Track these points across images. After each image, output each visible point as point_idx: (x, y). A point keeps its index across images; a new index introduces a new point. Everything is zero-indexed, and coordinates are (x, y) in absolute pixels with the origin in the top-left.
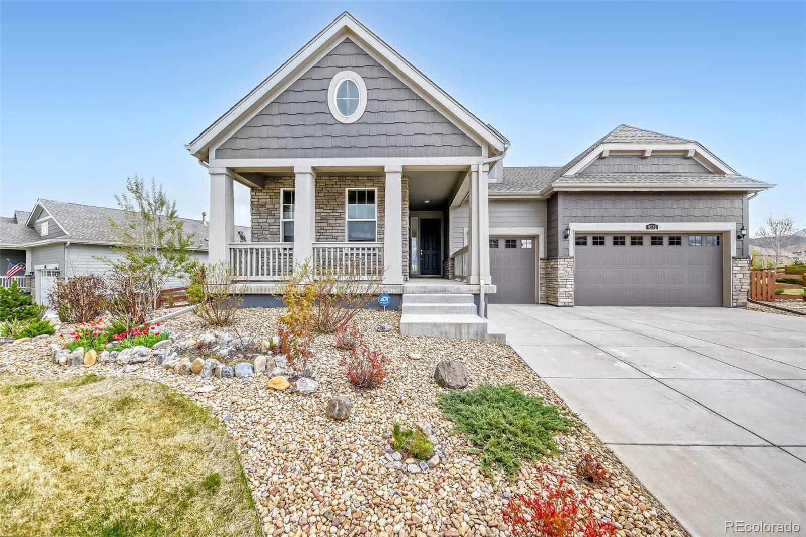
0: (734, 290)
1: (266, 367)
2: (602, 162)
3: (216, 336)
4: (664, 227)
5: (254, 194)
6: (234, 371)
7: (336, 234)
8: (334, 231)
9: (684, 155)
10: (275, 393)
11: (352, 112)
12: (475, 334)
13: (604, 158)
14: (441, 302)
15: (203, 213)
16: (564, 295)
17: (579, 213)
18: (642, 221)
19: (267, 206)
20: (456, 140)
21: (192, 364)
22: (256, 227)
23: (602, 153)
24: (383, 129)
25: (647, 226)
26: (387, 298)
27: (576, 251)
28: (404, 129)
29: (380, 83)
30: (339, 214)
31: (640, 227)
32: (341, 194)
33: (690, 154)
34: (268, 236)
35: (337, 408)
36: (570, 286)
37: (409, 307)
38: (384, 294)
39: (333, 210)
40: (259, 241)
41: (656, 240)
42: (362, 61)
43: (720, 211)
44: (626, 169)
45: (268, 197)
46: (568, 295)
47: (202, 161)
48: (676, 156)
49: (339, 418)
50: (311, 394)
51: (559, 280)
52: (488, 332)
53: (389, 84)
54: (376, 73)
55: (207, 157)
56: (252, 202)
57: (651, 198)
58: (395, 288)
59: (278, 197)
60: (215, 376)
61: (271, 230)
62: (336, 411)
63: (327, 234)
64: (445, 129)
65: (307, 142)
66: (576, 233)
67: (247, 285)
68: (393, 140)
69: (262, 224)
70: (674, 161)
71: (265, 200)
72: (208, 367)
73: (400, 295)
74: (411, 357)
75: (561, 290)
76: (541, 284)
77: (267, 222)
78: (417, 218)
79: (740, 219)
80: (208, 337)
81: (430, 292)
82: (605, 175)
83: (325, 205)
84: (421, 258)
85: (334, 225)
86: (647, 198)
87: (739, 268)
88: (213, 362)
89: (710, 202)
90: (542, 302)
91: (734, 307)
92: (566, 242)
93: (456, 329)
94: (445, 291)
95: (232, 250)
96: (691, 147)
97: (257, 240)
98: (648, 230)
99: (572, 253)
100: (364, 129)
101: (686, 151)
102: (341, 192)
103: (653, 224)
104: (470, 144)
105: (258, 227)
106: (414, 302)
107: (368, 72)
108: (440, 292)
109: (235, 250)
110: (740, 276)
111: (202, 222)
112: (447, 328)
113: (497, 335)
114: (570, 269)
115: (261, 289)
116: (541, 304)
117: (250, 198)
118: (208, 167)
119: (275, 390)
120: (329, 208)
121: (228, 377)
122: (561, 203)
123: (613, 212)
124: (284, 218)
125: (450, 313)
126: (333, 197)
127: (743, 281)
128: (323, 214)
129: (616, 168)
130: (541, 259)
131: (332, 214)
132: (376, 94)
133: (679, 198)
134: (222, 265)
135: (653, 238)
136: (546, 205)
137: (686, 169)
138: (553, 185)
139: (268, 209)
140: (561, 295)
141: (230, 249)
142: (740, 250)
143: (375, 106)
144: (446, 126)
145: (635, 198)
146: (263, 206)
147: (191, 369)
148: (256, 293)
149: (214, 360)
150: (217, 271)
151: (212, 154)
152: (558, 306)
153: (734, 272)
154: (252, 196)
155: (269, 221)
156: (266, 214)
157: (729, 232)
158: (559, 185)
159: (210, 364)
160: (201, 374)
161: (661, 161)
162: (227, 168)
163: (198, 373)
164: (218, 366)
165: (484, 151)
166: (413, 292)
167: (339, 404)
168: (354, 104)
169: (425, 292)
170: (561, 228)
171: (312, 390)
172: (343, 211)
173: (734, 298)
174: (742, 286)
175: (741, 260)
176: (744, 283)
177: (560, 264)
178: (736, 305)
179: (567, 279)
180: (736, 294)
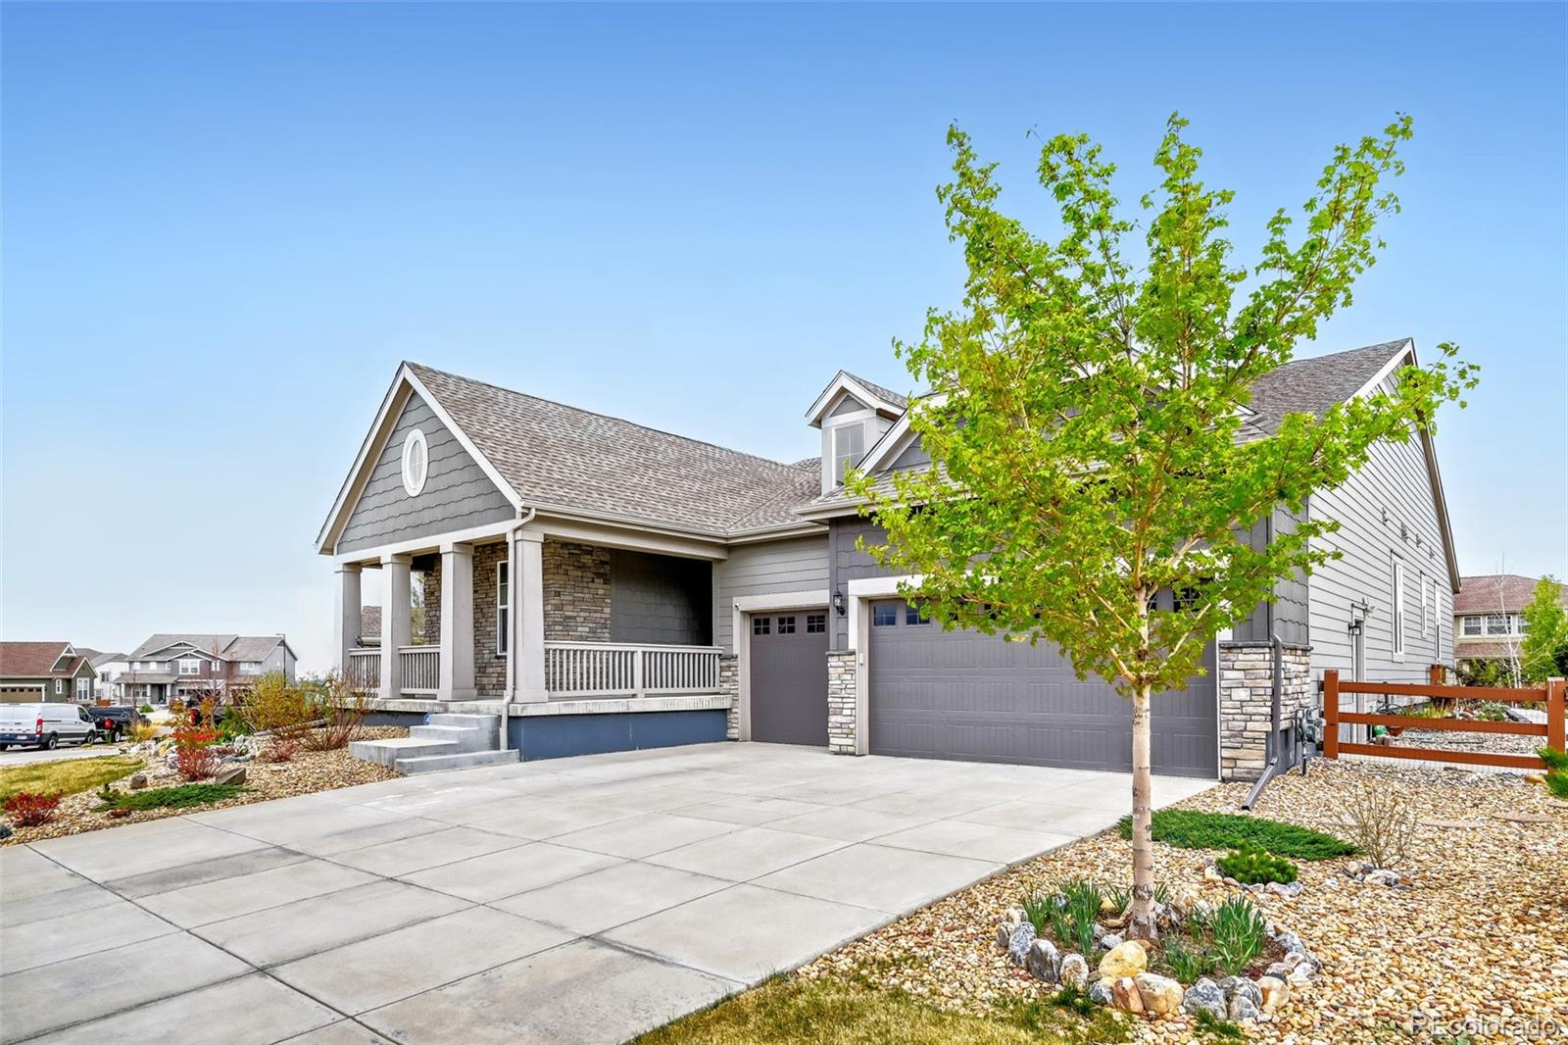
0: (1226, 733)
16: (839, 731)
17: (868, 557)
32: (493, 570)
36: (848, 712)
39: (486, 594)
42: (425, 413)
46: (847, 731)
51: (831, 699)
66: (861, 600)
75: (833, 719)
87: (1241, 674)
91: (1225, 779)
92: (842, 622)
99: (853, 642)
100: (427, 501)
107: (429, 426)
110: (1243, 694)
114: (849, 677)
122: (833, 543)
127: (1250, 710)
132: (434, 453)
140: (833, 731)
141: (352, 656)
142: (1242, 626)
143: (435, 469)
152: (831, 753)
153: (1224, 684)
173: (1224, 756)
174: (1248, 724)
175: (1245, 650)
176: (1254, 715)
177: (831, 667)
178: (1230, 776)
179: (842, 698)
180: (1229, 744)
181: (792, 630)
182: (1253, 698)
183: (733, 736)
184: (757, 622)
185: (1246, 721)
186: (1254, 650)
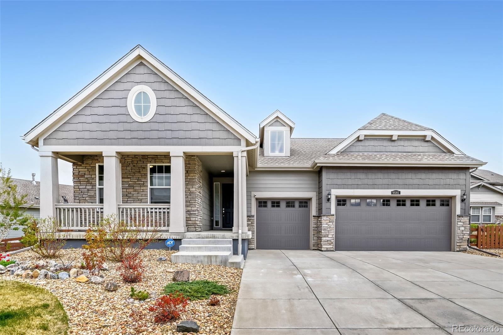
0: (458, 239)
1: (77, 275)
2: (359, 143)
3: (47, 262)
4: (404, 192)
5: (75, 167)
6: (58, 276)
7: (141, 198)
8: (139, 195)
9: (423, 139)
10: (80, 283)
11: (145, 114)
12: (220, 262)
13: (361, 141)
14: (208, 244)
15: (33, 174)
16: (327, 243)
17: (339, 182)
18: (388, 189)
19: (86, 176)
20: (223, 135)
21: (33, 273)
22: (77, 192)
23: (359, 137)
24: (168, 126)
25: (392, 192)
26: (172, 242)
27: (336, 210)
28: (184, 126)
29: (167, 94)
30: (143, 183)
31: (387, 193)
32: (144, 168)
33: (428, 138)
34: (87, 199)
35: (109, 286)
36: (331, 236)
37: (184, 247)
38: (170, 240)
39: (138, 180)
40: (80, 203)
41: (401, 202)
42: (152, 78)
43: (448, 181)
44: (378, 149)
45: (86, 170)
46: (330, 243)
47: (33, 146)
48: (418, 140)
49: (110, 290)
50: (99, 283)
51: (323, 232)
52: (229, 261)
53: (173, 95)
54: (163, 87)
55: (37, 144)
56: (74, 173)
57: (395, 171)
58: (178, 235)
59: (94, 170)
60: (47, 278)
61: (89, 194)
62: (109, 287)
63: (133, 197)
64: (214, 127)
65: (112, 135)
66: (337, 197)
67: (68, 233)
68: (176, 134)
69: (82, 190)
70: (416, 143)
71: (84, 172)
72: (42, 274)
73: (180, 240)
74: (167, 271)
75: (324, 239)
76: (314, 235)
77: (86, 188)
78: (219, 183)
79: (464, 187)
80: (42, 262)
81: (203, 238)
82: (361, 154)
83: (132, 176)
84: (223, 214)
85: (139, 191)
86: (392, 171)
87: (462, 223)
88: (45, 271)
89: (441, 174)
90: (314, 248)
91: (457, 251)
92: (328, 204)
93: (208, 259)
94: (214, 237)
95: (58, 209)
96: (429, 134)
97: (78, 201)
98: (392, 195)
99: (333, 211)
100: (155, 126)
101: (425, 136)
102: (144, 166)
103: (396, 191)
104: (233, 137)
105: (79, 192)
106: (190, 244)
107: (157, 86)
108: (210, 238)
109: (60, 209)
110: (463, 228)
111: (31, 182)
112: (202, 258)
113: (234, 262)
114: (331, 224)
115: (80, 236)
116: (313, 250)
117: (72, 170)
118: (38, 150)
119: (80, 282)
120: (135, 178)
121: (54, 278)
122: (324, 175)
123: (366, 181)
124: (99, 185)
125: (213, 251)
126: (138, 170)
127: (465, 233)
128: (131, 182)
129: (370, 148)
130: (314, 216)
131: (137, 183)
132: (163, 102)
133: (417, 171)
134: (50, 219)
135: (398, 201)
136: (318, 175)
137: (426, 149)
138: (316, 161)
139: (87, 178)
140: (324, 243)
141: (57, 208)
142: (463, 211)
143: (162, 110)
144: (215, 125)
145: (383, 171)
146: (83, 176)
147: (32, 276)
148: (77, 238)
149: (45, 270)
150: (47, 223)
151: (41, 142)
152: (322, 251)
153: (458, 226)
154: (74, 169)
155: (88, 187)
156: (85, 182)
157: (455, 197)
158: (322, 161)
159: (43, 272)
160: (39, 278)
161: (406, 143)
162: (52, 152)
163: (36, 277)
164: (48, 273)
165: (243, 143)
166: (191, 238)
167: (110, 284)
168: (147, 109)
169: (199, 238)
170: (324, 193)
171: (100, 282)
172: (146, 180)
173: (457, 245)
174: (464, 236)
175: (464, 217)
176: (466, 234)
177: (323, 220)
178: (459, 250)
179: (328, 231)
180: (459, 242)
181: (278, 206)
182: (466, 229)
183: (252, 248)
184: (260, 202)
185: (463, 236)
186: (466, 217)
